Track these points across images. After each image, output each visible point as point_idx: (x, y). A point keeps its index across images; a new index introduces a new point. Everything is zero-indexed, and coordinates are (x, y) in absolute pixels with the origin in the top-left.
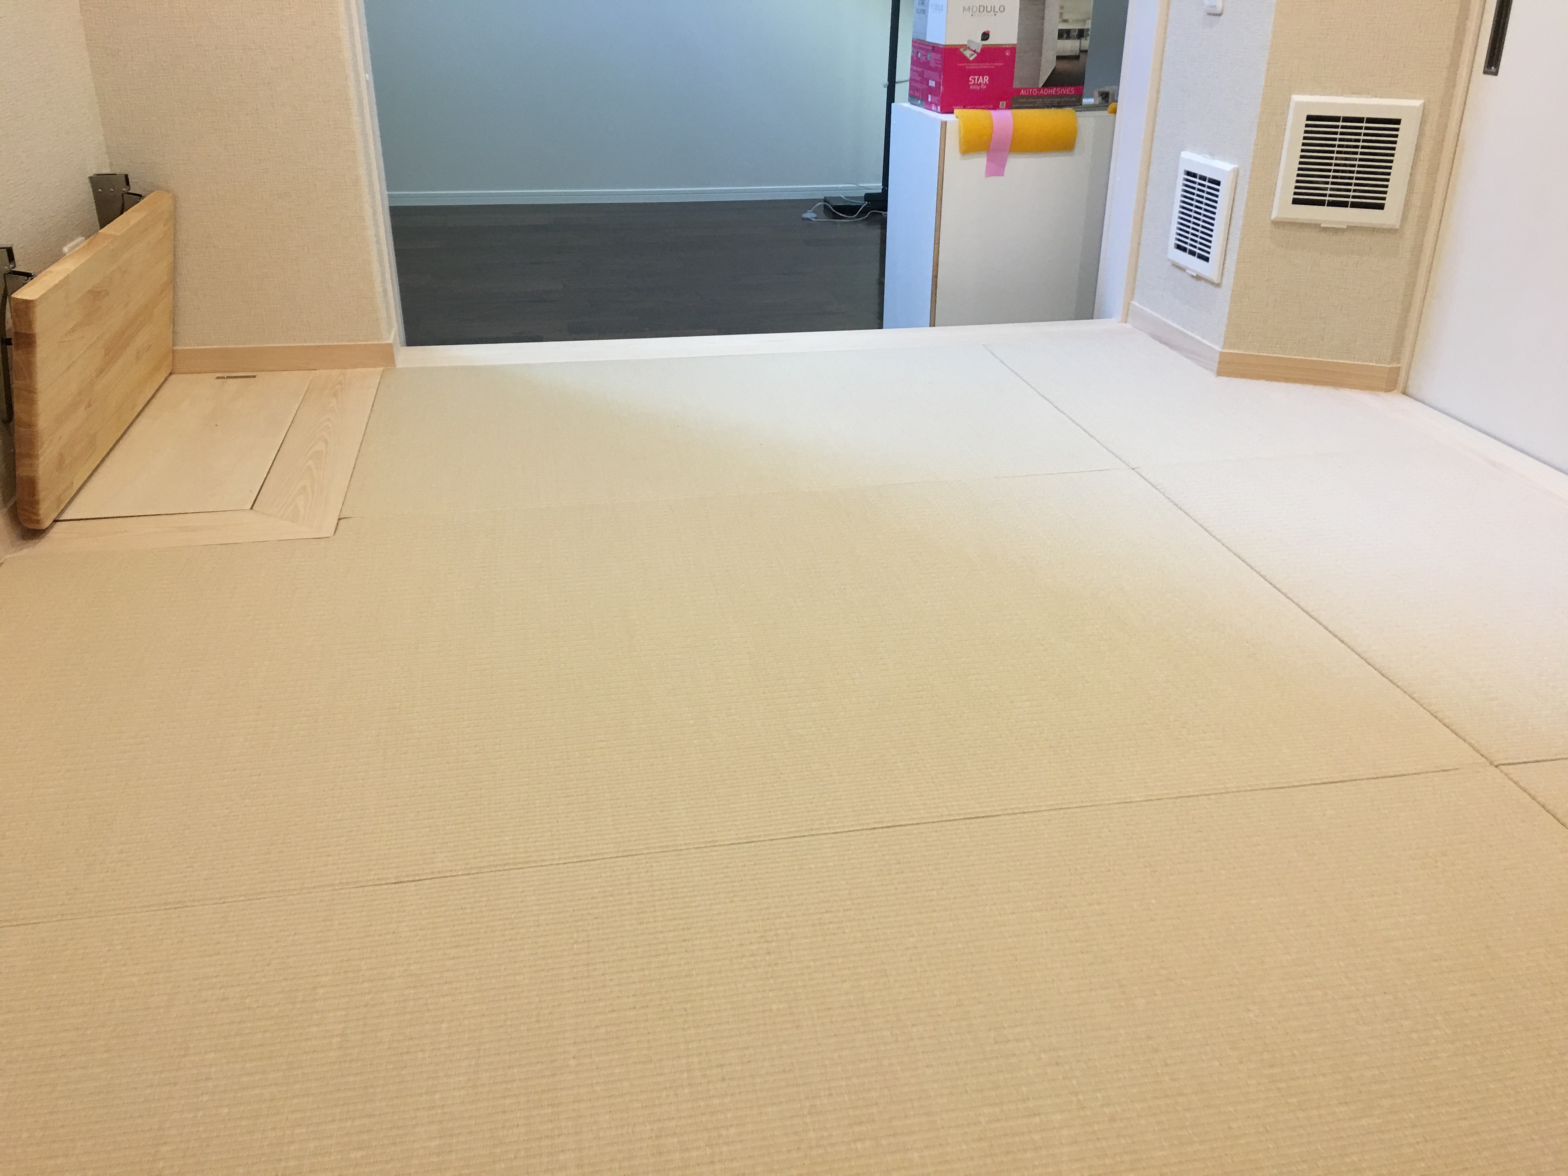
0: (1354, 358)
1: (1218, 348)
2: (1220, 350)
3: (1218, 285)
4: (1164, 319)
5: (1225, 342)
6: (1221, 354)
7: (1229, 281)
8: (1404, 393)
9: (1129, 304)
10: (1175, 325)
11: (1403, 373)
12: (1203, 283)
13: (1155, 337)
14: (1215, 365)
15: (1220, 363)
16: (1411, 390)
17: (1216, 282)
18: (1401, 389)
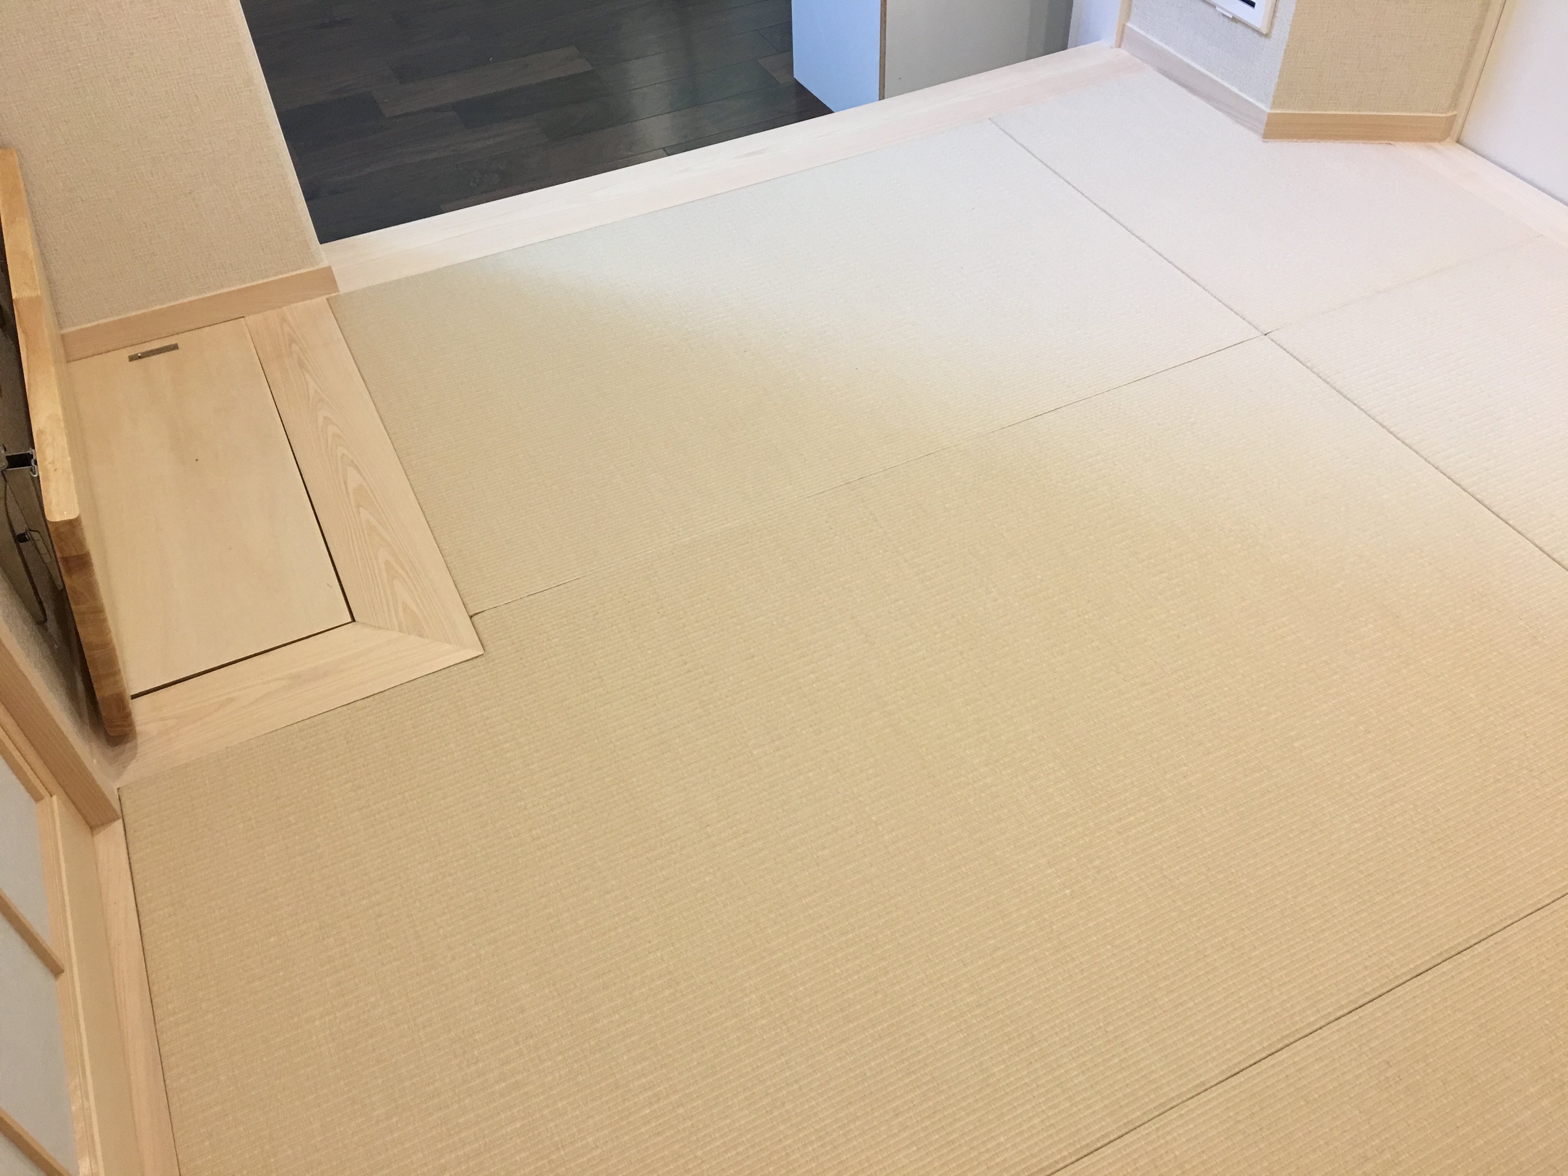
0: (1411, 108)
1: (1266, 108)
2: (1268, 111)
3: (1267, 36)
4: (1180, 56)
5: (1274, 102)
6: (1269, 114)
7: (1282, 32)
8: (1458, 141)
9: (1124, 25)
10: (1198, 67)
11: (1460, 121)
12: (1239, 25)
13: (1165, 73)
14: (1262, 128)
15: (1267, 124)
16: (1467, 137)
17: (1265, 33)
18: (1456, 137)
